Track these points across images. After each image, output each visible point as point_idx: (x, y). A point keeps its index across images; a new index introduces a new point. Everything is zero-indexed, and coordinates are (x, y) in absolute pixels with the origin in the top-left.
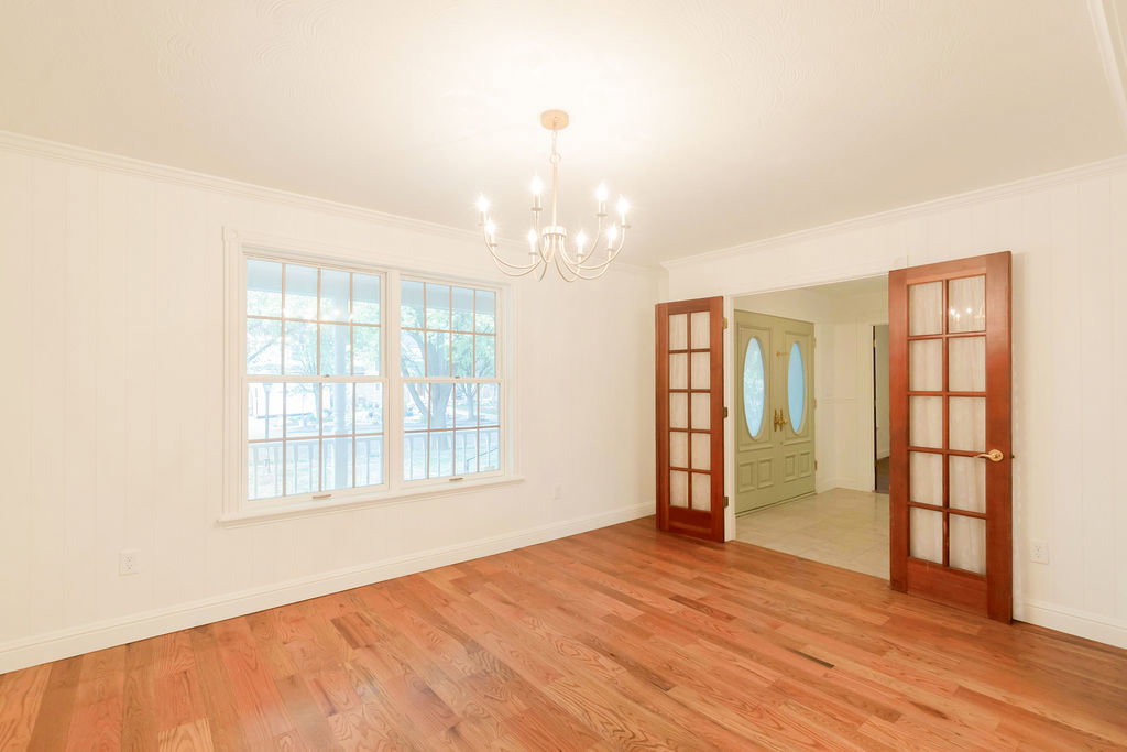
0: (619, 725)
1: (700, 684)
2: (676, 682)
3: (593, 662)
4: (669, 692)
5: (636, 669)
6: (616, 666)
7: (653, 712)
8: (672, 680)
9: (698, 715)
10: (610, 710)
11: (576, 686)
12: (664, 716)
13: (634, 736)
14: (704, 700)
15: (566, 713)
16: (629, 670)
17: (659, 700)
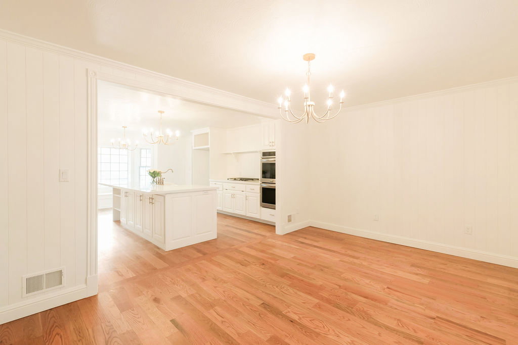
0: (283, 290)
1: (247, 307)
2: (259, 307)
3: (301, 316)
4: (263, 302)
5: (277, 313)
6: (288, 314)
7: (270, 294)
8: (260, 308)
9: (253, 294)
10: (286, 294)
11: (304, 303)
12: (266, 293)
13: (277, 287)
14: (248, 300)
15: (303, 292)
16: (281, 312)
17: (267, 299)
